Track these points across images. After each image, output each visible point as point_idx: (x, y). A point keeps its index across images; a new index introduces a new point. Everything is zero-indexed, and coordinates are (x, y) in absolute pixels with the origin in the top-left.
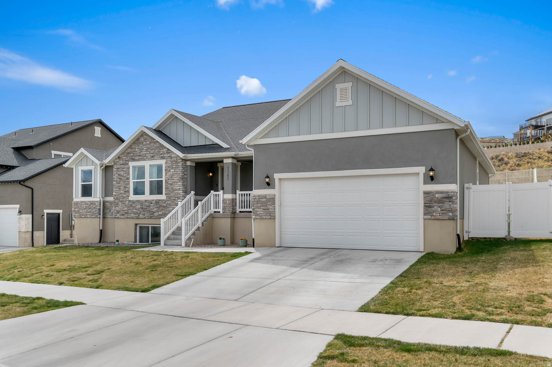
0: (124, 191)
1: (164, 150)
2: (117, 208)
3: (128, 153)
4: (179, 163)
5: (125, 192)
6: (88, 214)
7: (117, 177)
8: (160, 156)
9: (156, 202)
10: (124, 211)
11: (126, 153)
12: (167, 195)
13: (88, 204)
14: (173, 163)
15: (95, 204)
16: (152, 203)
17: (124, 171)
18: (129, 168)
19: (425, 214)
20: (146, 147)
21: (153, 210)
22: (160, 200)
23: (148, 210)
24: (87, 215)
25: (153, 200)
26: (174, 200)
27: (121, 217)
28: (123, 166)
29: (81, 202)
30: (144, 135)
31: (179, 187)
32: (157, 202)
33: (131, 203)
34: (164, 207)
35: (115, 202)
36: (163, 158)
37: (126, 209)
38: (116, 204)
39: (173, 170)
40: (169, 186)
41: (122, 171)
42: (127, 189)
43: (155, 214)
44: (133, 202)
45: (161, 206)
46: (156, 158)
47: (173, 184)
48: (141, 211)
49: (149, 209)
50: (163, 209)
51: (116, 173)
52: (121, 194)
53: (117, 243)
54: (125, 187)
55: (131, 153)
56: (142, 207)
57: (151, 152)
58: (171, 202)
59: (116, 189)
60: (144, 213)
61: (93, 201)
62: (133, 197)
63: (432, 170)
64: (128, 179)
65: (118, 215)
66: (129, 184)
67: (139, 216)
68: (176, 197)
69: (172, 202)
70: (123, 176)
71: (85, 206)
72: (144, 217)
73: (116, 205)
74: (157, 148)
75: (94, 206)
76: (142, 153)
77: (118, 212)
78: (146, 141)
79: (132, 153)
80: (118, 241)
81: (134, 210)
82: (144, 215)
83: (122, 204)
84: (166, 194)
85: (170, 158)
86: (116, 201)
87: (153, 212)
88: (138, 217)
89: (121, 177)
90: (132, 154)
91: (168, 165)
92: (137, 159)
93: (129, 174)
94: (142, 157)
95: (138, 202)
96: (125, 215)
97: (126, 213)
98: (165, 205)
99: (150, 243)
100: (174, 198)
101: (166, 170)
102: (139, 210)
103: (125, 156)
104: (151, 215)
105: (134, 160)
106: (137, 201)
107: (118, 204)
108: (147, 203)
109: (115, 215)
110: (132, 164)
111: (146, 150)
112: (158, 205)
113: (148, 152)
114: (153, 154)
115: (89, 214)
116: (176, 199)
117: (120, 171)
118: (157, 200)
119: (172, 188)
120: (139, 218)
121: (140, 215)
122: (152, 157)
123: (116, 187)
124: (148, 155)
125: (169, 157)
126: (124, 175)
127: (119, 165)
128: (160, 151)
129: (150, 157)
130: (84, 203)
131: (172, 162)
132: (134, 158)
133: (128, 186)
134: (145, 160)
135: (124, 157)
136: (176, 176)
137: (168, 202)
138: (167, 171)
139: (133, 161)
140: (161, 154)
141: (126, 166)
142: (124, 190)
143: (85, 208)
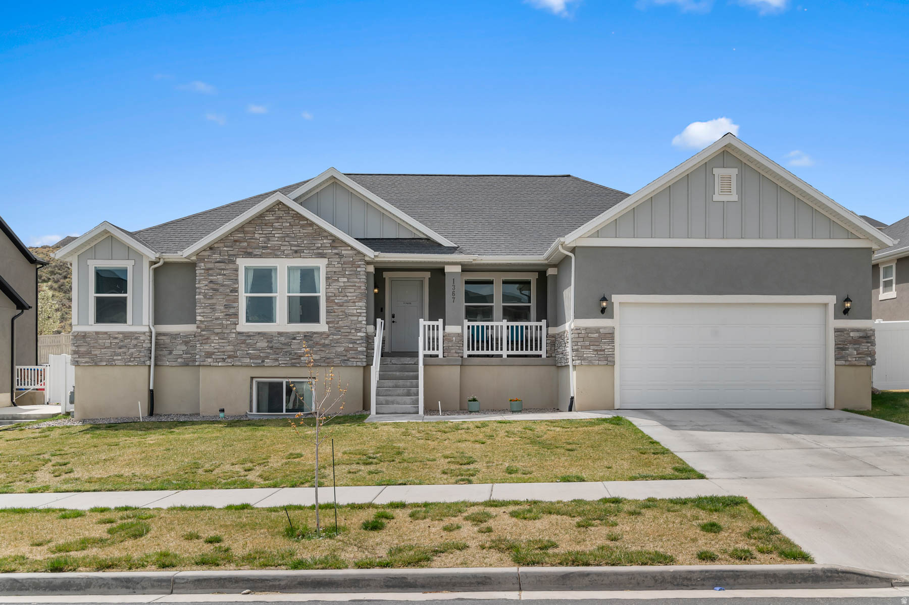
0: (223, 314)
1: (325, 241)
2: (207, 347)
3: (236, 241)
4: (359, 267)
5: (227, 315)
6: (115, 358)
7: (206, 285)
8: (315, 251)
9: (305, 336)
10: (224, 352)
11: (229, 241)
12: (332, 323)
13: (116, 338)
14: (345, 266)
15: (136, 338)
16: (294, 339)
17: (225, 275)
18: (237, 270)
19: (836, 359)
20: (281, 232)
21: (299, 351)
22: (315, 333)
23: (286, 352)
24: (114, 360)
25: (299, 333)
26: (348, 334)
27: (215, 364)
28: (222, 266)
29: (97, 333)
30: (277, 209)
31: (358, 311)
32: (308, 336)
33: (243, 338)
34: (324, 345)
35: (200, 336)
36: (322, 256)
37: (230, 348)
38: (205, 339)
39: (345, 280)
40: (335, 308)
41: (220, 275)
42: (232, 311)
43: (302, 358)
44: (249, 335)
45: (317, 344)
46: (304, 254)
47: (345, 304)
48: (269, 353)
49: (290, 350)
50: (323, 349)
51: (203, 278)
52: (217, 319)
53: (222, 415)
54: (226, 307)
55: (244, 242)
56: (271, 345)
57: (294, 243)
58: (340, 337)
59: (202, 309)
60: (278, 356)
61: (131, 333)
62: (244, 326)
63: (848, 300)
64: (235, 290)
65: (209, 360)
66: (236, 300)
67: (263, 361)
68: (352, 329)
69: (342, 337)
70: (223, 286)
71: (109, 341)
72: (277, 364)
73: (204, 342)
74: (307, 236)
75: (134, 342)
76: (271, 243)
77: (209, 355)
78: (280, 220)
79: (246, 242)
80: (222, 411)
81: (250, 352)
82: (277, 360)
83: (220, 339)
84: (328, 323)
85: (337, 256)
86: (204, 333)
87: (299, 354)
88: (261, 365)
89: (215, 287)
90: (245, 244)
91: (334, 270)
92: (258, 253)
93: (236, 281)
94: (271, 251)
95: (261, 336)
96: (230, 359)
97: (229, 357)
98: (327, 342)
99: (284, 412)
100: (349, 331)
101: (327, 278)
102: (263, 351)
103: (225, 247)
104: (293, 361)
105: (249, 255)
106: (259, 333)
107: (208, 338)
108: (282, 339)
109: (201, 360)
110: (243, 263)
111: (282, 238)
112: (311, 343)
113: (287, 243)
114: (299, 246)
115: (120, 358)
116: (353, 331)
117: (214, 274)
118: (308, 332)
119: (341, 311)
120: (264, 366)
121: (266, 361)
122: (296, 252)
123: (203, 305)
124: (285, 248)
125: (337, 254)
126: (225, 283)
127: (211, 262)
128: (314, 242)
129: (290, 252)
130: (106, 336)
131: (342, 264)
132: (251, 251)
133: (235, 305)
134: (277, 256)
135: (225, 249)
136: (352, 291)
137: (335, 337)
138: (330, 281)
139: (248, 256)
140: (318, 248)
141: (231, 266)
142: (226, 312)
143: (109, 345)
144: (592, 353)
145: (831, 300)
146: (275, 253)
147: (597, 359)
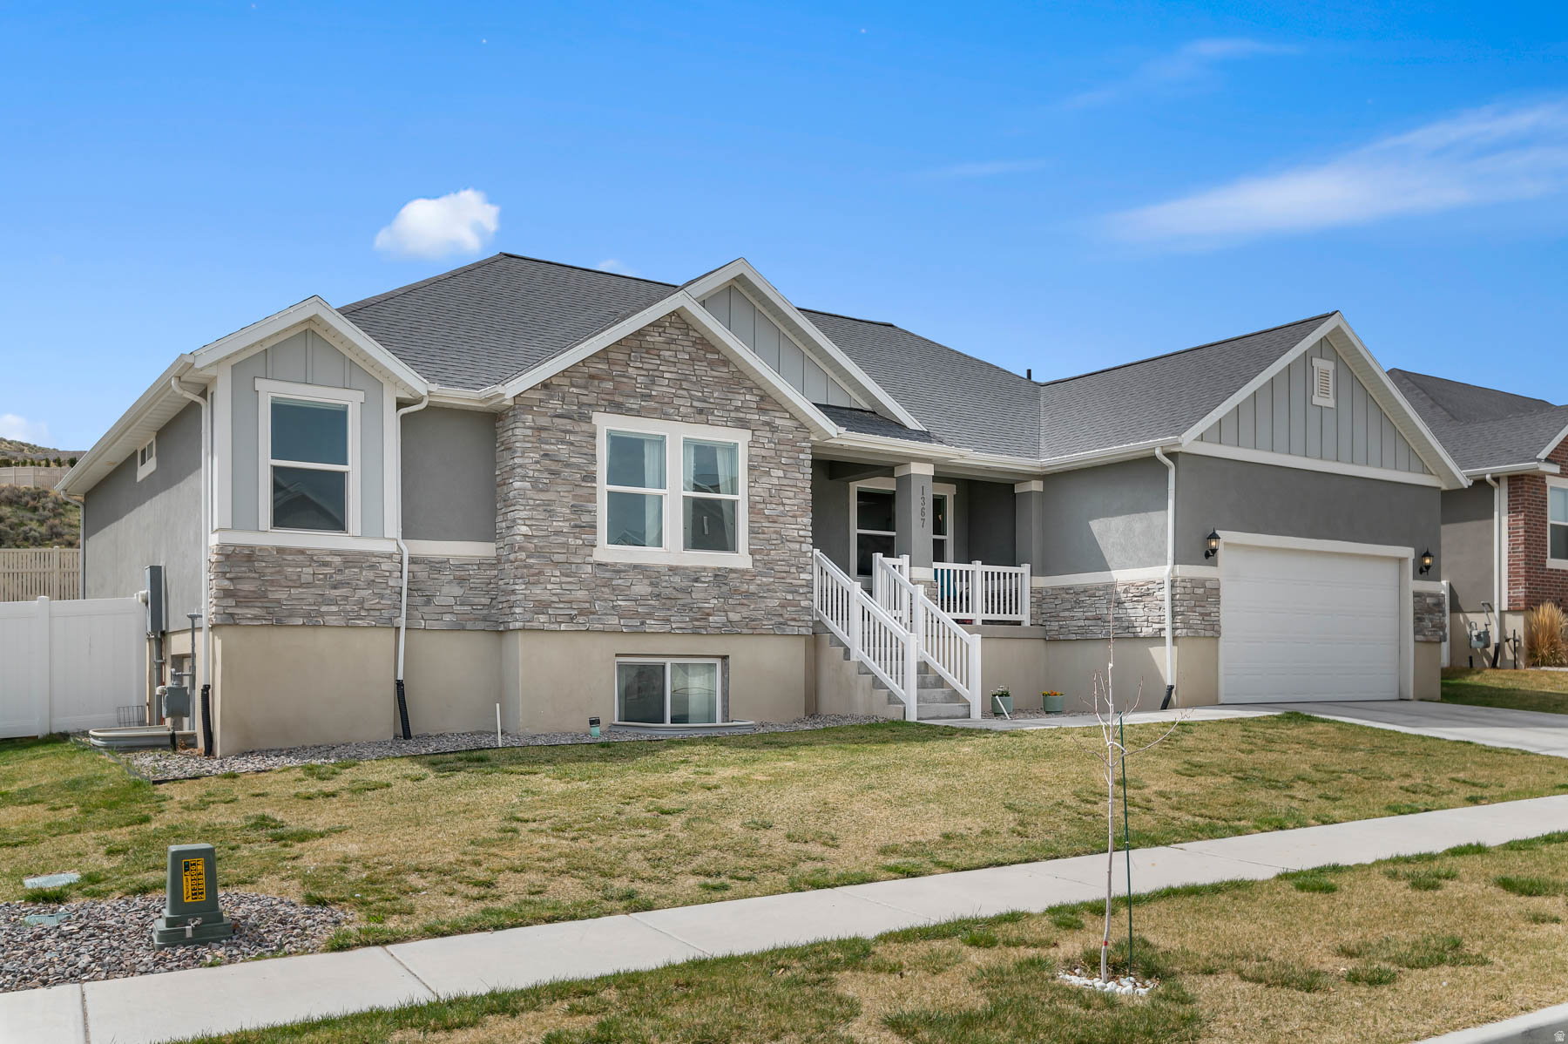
0: (567, 524)
1: (748, 397)
2: (537, 590)
3: (592, 377)
4: (803, 452)
5: (576, 526)
6: (324, 609)
7: (537, 462)
8: (733, 414)
9: (716, 576)
10: (571, 602)
11: (578, 375)
12: (760, 554)
13: (326, 564)
14: (782, 447)
15: (372, 567)
16: (697, 580)
17: (572, 444)
18: (593, 436)
19: (1416, 633)
20: (675, 370)
21: (706, 605)
22: (732, 571)
23: (684, 605)
24: (322, 615)
25: (705, 569)
26: (785, 575)
27: (553, 627)
28: (567, 424)
29: (281, 550)
30: (667, 324)
31: (801, 533)
32: (720, 576)
33: (608, 575)
34: (748, 595)
35: (525, 567)
36: (742, 424)
37: (582, 594)
38: (533, 575)
39: (781, 473)
40: (764, 524)
41: (563, 443)
42: (586, 518)
43: (711, 618)
44: (617, 570)
45: (736, 591)
46: (714, 418)
47: (781, 519)
48: (654, 607)
49: (690, 601)
50: (745, 602)
51: (530, 445)
52: (558, 533)
53: (596, 730)
54: (576, 509)
55: (609, 380)
56: (656, 591)
57: (696, 393)
58: (772, 580)
59: (529, 510)
60: (669, 613)
61: (361, 553)
62: (607, 552)
63: (1427, 555)
64: (590, 477)
65: (543, 618)
66: (592, 498)
67: (643, 623)
68: (793, 565)
69: (776, 580)
70: (568, 465)
71: (310, 570)
72: (667, 628)
73: (532, 579)
74: (720, 382)
75: (368, 574)
76: (656, 388)
77: (542, 607)
78: (673, 347)
79: (613, 380)
80: (594, 722)
81: (620, 603)
82: (667, 620)
83: (563, 574)
84: (752, 553)
85: (768, 428)
86: (532, 561)
87: (707, 611)
88: (640, 629)
89: (554, 466)
90: (609, 385)
91: (764, 452)
92: (634, 406)
93: (592, 458)
94: (656, 405)
95: (639, 573)
96: (581, 619)
97: (582, 612)
98: (753, 588)
100: (787, 569)
101: (751, 468)
102: (642, 602)
103: (573, 386)
104: (696, 623)
105: (618, 408)
106: (635, 567)
107: (540, 573)
108: (677, 579)
109: (528, 616)
110: (606, 423)
111: (678, 382)
112: (725, 589)
113: (685, 393)
114: (705, 401)
115: (334, 608)
116: (793, 570)
117: (553, 441)
118: (719, 569)
119: (776, 532)
120: (645, 632)
121: (648, 622)
122: (701, 411)
123: (531, 502)
124: (681, 402)
125: (768, 424)
126: (573, 460)
127: (545, 414)
128: (730, 396)
129: (689, 410)
130: (301, 557)
131: (775, 444)
132: (621, 399)
133: (590, 506)
134: (666, 417)
135: (575, 390)
136: (792, 494)
137: (764, 579)
138: (756, 473)
139: (614, 410)
140: (737, 409)
141: (585, 427)
142: (573, 520)
143: (310, 579)
144: (1198, 618)
145: (1408, 553)
146: (663, 411)
147: (1202, 627)
